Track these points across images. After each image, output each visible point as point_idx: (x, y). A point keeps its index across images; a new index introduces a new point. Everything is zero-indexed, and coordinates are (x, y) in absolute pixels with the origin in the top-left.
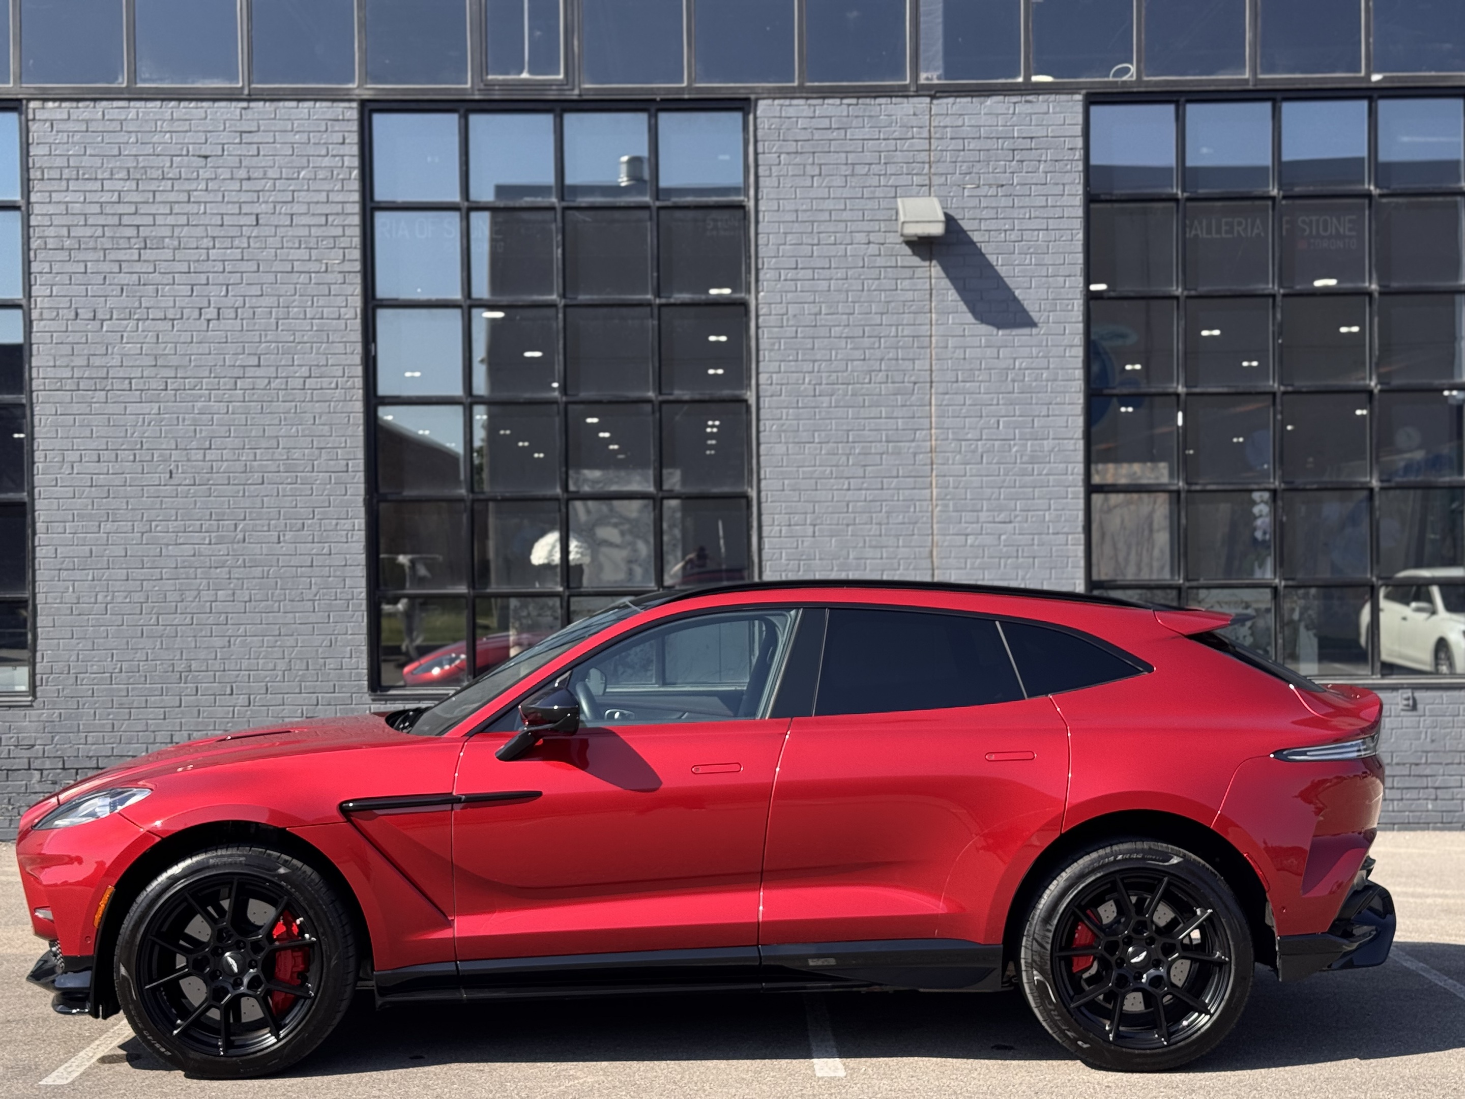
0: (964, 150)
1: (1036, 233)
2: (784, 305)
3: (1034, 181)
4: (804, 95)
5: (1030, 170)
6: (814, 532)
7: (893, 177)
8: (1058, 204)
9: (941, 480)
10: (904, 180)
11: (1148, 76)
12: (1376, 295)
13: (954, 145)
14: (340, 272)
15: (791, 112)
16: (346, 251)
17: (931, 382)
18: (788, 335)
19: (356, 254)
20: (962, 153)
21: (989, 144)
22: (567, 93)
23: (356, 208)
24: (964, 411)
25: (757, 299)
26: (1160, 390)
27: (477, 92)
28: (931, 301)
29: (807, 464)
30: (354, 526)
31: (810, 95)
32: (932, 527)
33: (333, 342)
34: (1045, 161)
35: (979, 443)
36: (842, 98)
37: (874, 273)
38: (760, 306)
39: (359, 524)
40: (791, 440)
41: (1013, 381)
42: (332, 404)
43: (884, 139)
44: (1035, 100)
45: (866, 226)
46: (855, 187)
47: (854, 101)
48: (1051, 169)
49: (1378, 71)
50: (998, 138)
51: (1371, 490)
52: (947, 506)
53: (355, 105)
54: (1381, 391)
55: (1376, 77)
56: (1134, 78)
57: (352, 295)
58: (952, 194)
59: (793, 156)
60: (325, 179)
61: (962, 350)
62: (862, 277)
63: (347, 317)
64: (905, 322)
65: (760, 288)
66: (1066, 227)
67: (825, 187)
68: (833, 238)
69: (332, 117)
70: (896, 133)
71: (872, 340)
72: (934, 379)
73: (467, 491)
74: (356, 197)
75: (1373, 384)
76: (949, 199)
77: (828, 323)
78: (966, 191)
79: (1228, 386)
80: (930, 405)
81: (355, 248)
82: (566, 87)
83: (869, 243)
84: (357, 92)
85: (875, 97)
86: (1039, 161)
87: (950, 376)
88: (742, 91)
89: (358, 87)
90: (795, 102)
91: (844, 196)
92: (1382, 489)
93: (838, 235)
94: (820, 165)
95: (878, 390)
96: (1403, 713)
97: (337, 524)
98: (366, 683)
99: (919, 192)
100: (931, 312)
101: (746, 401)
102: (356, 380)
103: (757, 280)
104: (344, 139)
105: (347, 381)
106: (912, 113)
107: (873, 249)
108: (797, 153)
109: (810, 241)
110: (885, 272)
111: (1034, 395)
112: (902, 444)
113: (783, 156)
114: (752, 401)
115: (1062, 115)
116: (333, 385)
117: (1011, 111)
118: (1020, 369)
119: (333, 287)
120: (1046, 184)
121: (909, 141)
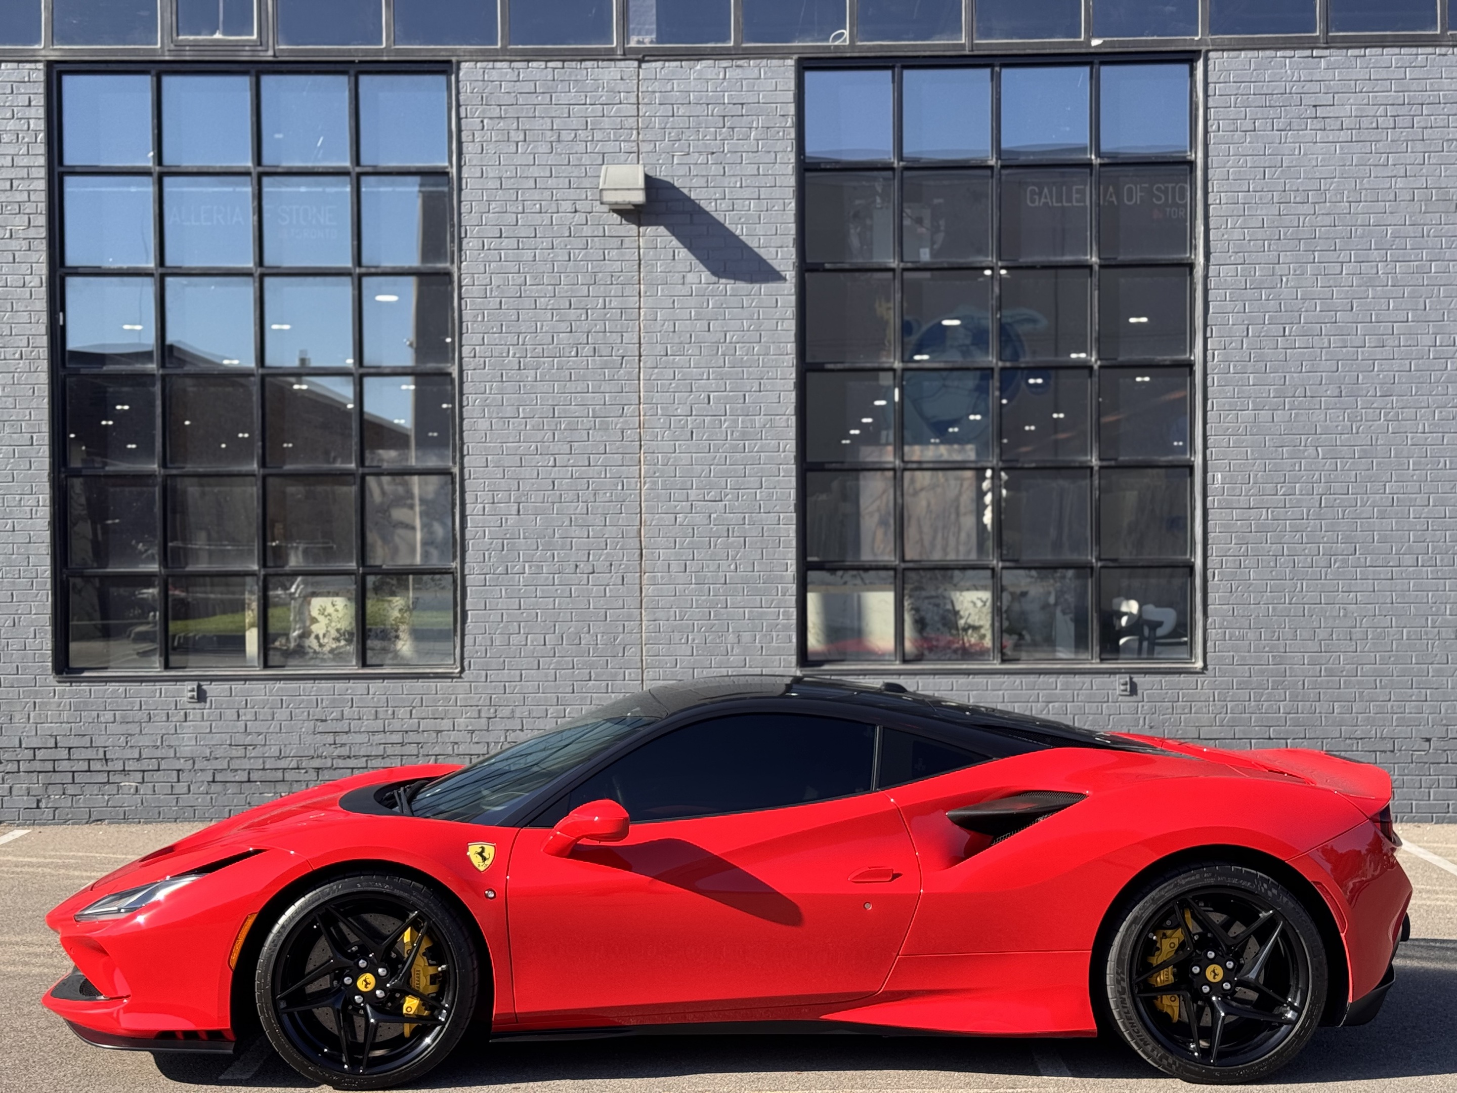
0: (673, 116)
1: (747, 202)
2: (487, 275)
3: (746, 148)
4: (507, 58)
5: (741, 137)
6: (519, 511)
7: (600, 143)
8: (770, 172)
9: (649, 456)
10: (610, 147)
11: (862, 41)
12: (1096, 268)
13: (662, 111)
14: (24, 239)
15: (495, 75)
16: (31, 216)
17: (640, 356)
18: (491, 306)
19: (42, 220)
20: (671, 119)
21: (698, 111)
22: (262, 54)
23: (42, 173)
24: (673, 385)
25: (459, 269)
26: (876, 365)
27: (167, 53)
28: (640, 272)
29: (511, 440)
30: (38, 501)
31: (513, 58)
32: (640, 505)
33: (16, 311)
34: (757, 128)
35: (689, 418)
36: (547, 61)
37: (581, 243)
38: (463, 276)
39: (44, 501)
40: (494, 415)
41: (724, 355)
42: (16, 375)
43: (591, 104)
44: (746, 65)
45: (573, 195)
46: (561, 154)
47: (559, 64)
48: (762, 137)
49: (1099, 37)
50: (708, 104)
51: (1091, 468)
52: (655, 483)
53: (41, 66)
54: (1101, 367)
55: (1096, 42)
56: (848, 43)
57: (37, 263)
58: (661, 162)
59: (497, 121)
60: (11, 142)
61: (672, 323)
62: (569, 247)
63: (30, 285)
64: (612, 293)
65: (463, 258)
66: (778, 197)
67: (530, 153)
68: (538, 206)
69: (18, 80)
70: (604, 98)
71: (579, 311)
72: (642, 353)
73: (159, 466)
74: (42, 161)
75: (1093, 359)
76: (658, 166)
77: (533, 295)
78: (675, 158)
79: (945, 362)
80: (639, 380)
81: (41, 213)
82: (260, 48)
83: (576, 211)
84: (43, 53)
85: (581, 61)
86: (750, 128)
87: (659, 349)
88: (442, 53)
89: (44, 48)
90: (498, 65)
91: (549, 163)
92: (1101, 468)
93: (543, 203)
94: (525, 131)
95: (585, 362)
96: (1120, 698)
97: (20, 500)
98: (50, 664)
99: (626, 160)
100: (640, 283)
101: (450, 374)
102: (41, 350)
103: (460, 249)
104: (30, 101)
105: (31, 352)
106: (619, 77)
107: (579, 218)
108: (501, 117)
109: (514, 210)
110: (592, 241)
111: (745, 369)
112: (610, 419)
113: (486, 121)
114: (455, 374)
115: (774, 81)
116: (17, 356)
117: (721, 76)
118: (731, 343)
119: (17, 254)
120: (757, 151)
121: (616, 107)
